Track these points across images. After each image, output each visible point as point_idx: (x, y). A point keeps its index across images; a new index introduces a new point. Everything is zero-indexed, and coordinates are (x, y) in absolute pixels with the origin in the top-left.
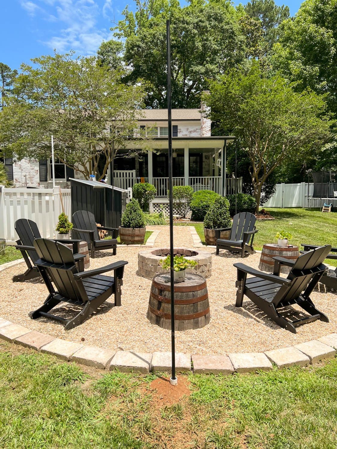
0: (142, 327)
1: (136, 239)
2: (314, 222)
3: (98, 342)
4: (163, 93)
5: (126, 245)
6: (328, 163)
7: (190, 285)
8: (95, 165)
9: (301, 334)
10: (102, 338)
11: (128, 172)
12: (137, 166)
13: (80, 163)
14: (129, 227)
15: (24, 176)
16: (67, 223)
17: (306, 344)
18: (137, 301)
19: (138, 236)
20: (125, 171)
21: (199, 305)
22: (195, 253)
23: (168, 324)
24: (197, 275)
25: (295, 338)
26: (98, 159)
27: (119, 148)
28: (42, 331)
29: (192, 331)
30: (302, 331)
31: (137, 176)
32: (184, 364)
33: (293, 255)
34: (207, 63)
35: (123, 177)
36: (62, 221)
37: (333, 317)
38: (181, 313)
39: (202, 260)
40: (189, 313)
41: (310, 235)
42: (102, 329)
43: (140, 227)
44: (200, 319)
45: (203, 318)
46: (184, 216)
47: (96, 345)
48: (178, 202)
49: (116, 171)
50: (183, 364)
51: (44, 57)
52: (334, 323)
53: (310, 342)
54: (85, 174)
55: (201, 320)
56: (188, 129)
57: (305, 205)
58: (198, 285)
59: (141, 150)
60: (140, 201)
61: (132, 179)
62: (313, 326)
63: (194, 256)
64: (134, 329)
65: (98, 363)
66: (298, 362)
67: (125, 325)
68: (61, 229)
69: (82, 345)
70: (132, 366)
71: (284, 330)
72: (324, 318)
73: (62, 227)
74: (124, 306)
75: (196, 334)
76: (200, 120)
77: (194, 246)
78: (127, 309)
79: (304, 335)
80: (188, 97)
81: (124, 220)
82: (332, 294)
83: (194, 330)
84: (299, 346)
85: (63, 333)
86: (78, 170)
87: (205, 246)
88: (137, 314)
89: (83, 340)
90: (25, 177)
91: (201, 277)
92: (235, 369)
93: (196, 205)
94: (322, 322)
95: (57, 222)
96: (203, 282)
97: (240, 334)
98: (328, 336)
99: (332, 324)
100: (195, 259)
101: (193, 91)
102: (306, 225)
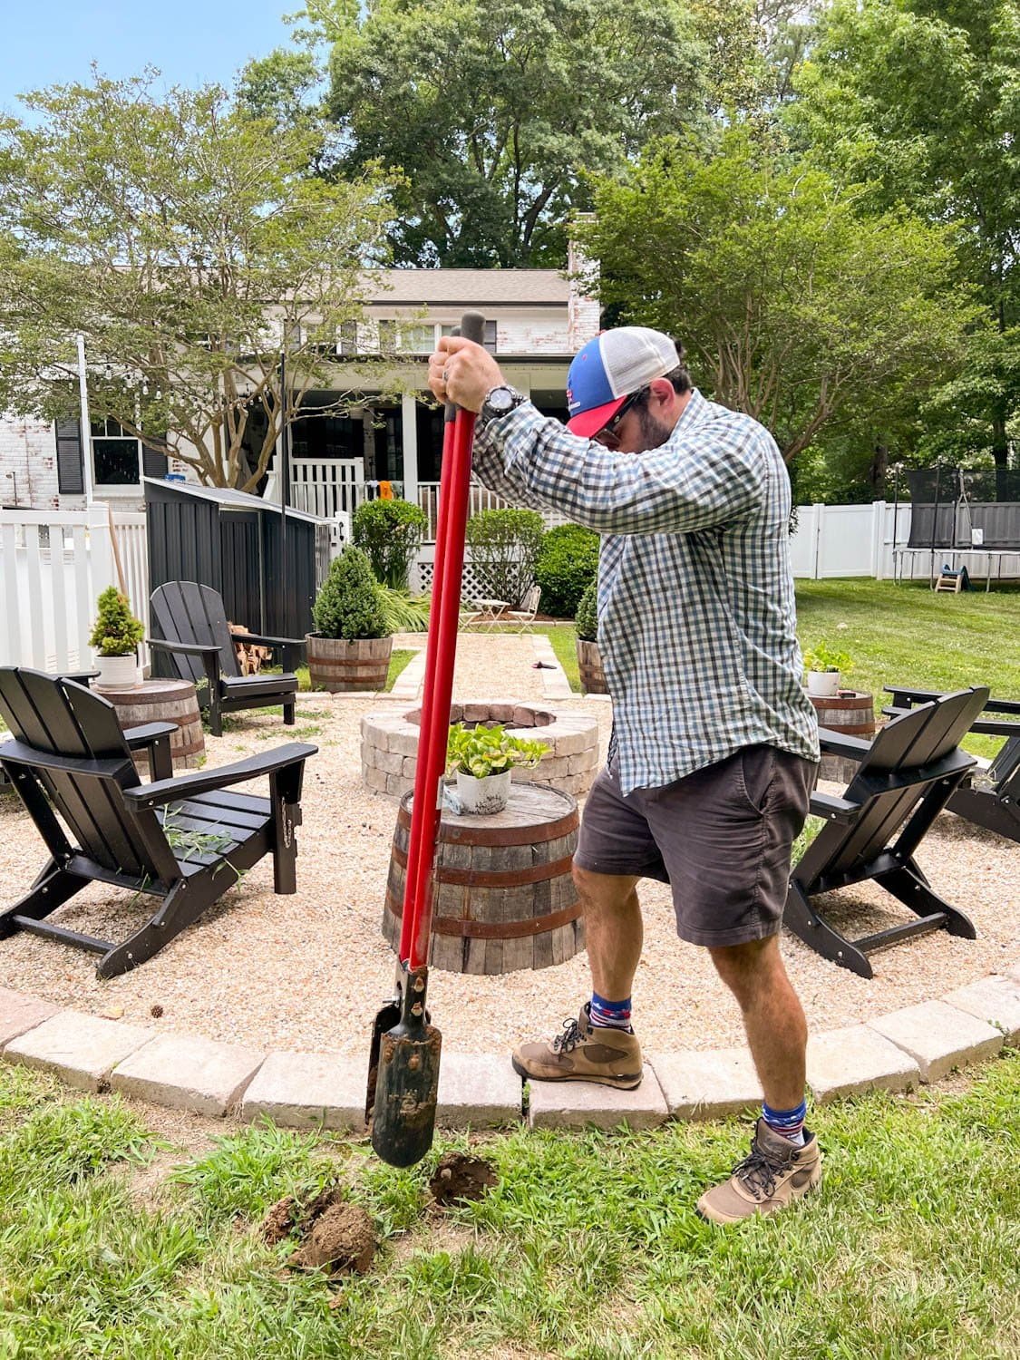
0: (363, 963)
1: (362, 672)
2: (914, 621)
3: (210, 1021)
4: (452, 220)
5: (326, 694)
6: (955, 442)
7: (525, 824)
8: (233, 440)
9: (890, 980)
10: (224, 1005)
11: (339, 462)
12: (370, 445)
13: (185, 433)
14: (339, 635)
15: (9, 476)
16: (128, 621)
17: (906, 1013)
18: (351, 875)
19: (366, 664)
20: (329, 462)
21: (553, 889)
22: (545, 718)
23: (450, 954)
24: (547, 788)
25: (869, 994)
26: (243, 421)
27: (310, 386)
28: (19, 984)
29: (528, 975)
30: (892, 968)
31: (367, 477)
32: (499, 1095)
33: (855, 723)
34: (589, 128)
35: (324, 479)
36: (110, 613)
37: (989, 921)
38: (494, 915)
39: (568, 740)
40: (518, 914)
41: (902, 660)
42: (225, 971)
43: (374, 635)
44: (556, 934)
45: (566, 930)
46: (518, 604)
47: (201, 1030)
48: (498, 560)
49: (300, 462)
50: (494, 1094)
51: (60, 89)
52: (993, 941)
53: (918, 1006)
54: (202, 470)
55: (560, 940)
56: (528, 333)
57: (884, 572)
58: (550, 821)
59: (378, 393)
60: (376, 557)
61: (354, 487)
62: (925, 950)
63: (544, 728)
64: (335, 972)
65: (200, 1095)
66: (881, 1080)
67: (307, 957)
68: (106, 641)
69: (150, 1033)
70: (318, 1103)
71: (833, 965)
72: (958, 925)
73: (109, 635)
74: (306, 892)
75: (543, 985)
76: (565, 304)
77: (546, 696)
78: (315, 903)
79: (898, 982)
80: (528, 234)
81: (322, 613)
82: (980, 844)
83: (536, 973)
84: (884, 1024)
85: (89, 988)
86: (181, 457)
87: (579, 695)
88: (350, 921)
89: (157, 1012)
90: (12, 481)
91: (561, 794)
92: (669, 1107)
93: (555, 569)
94: (953, 938)
95: (94, 617)
96: (568, 812)
97: (688, 982)
98: (974, 986)
99: (987, 945)
100: (544, 736)
101: (544, 216)
102: (889, 630)
